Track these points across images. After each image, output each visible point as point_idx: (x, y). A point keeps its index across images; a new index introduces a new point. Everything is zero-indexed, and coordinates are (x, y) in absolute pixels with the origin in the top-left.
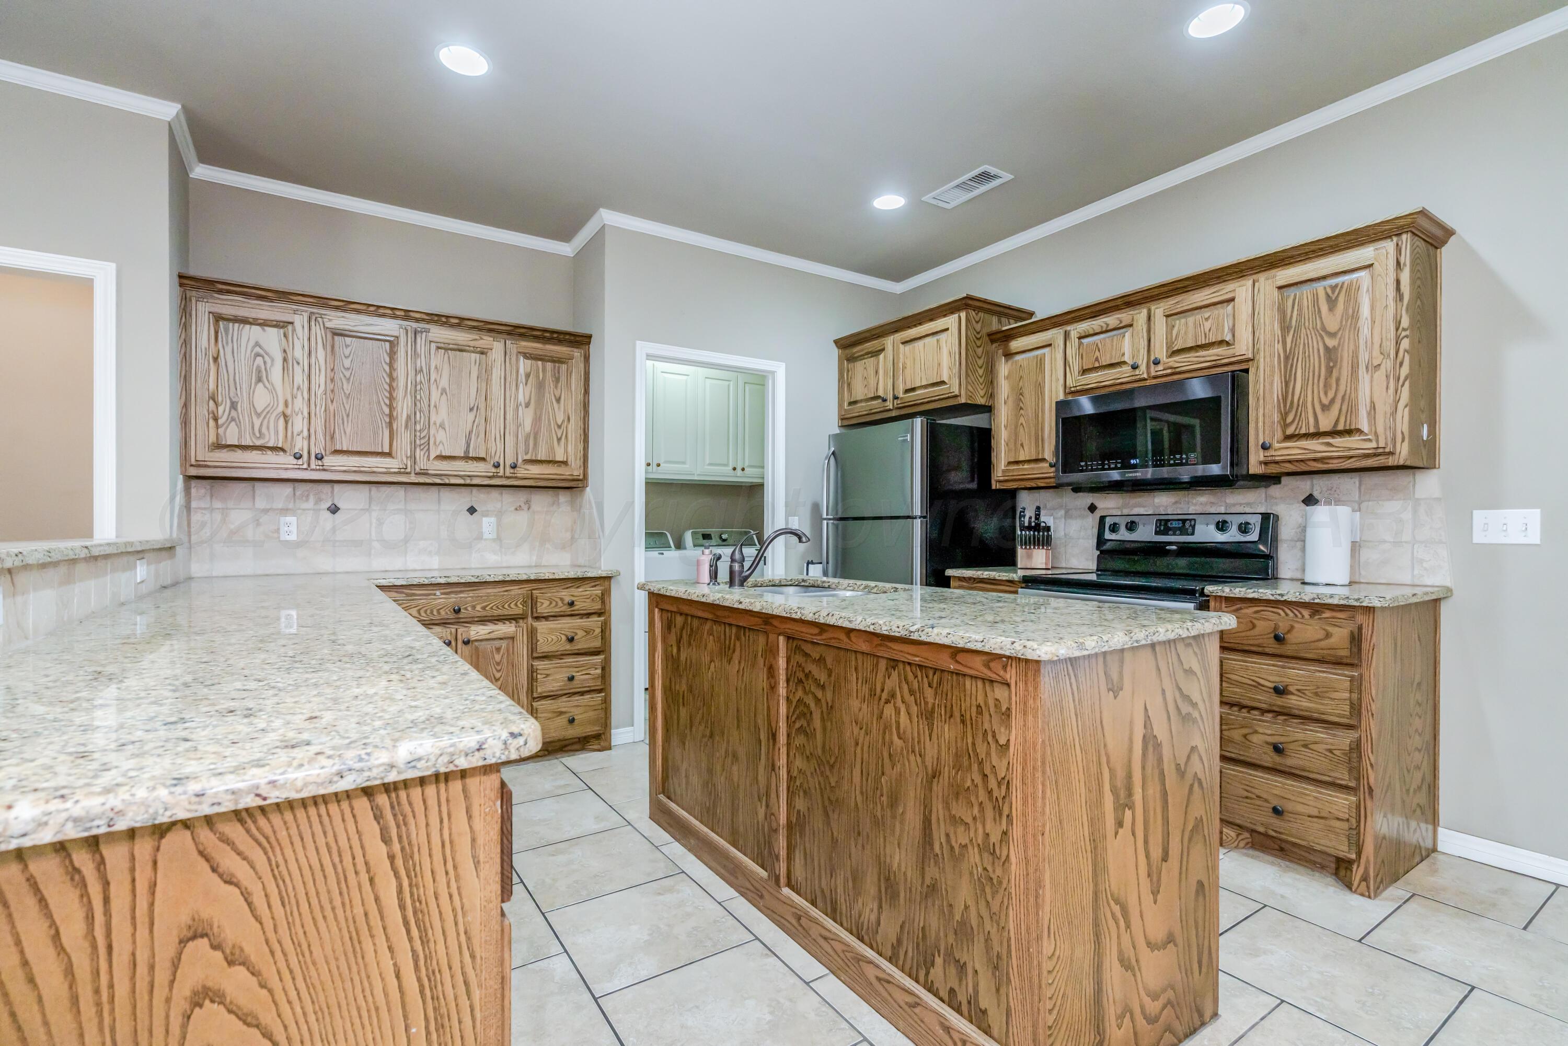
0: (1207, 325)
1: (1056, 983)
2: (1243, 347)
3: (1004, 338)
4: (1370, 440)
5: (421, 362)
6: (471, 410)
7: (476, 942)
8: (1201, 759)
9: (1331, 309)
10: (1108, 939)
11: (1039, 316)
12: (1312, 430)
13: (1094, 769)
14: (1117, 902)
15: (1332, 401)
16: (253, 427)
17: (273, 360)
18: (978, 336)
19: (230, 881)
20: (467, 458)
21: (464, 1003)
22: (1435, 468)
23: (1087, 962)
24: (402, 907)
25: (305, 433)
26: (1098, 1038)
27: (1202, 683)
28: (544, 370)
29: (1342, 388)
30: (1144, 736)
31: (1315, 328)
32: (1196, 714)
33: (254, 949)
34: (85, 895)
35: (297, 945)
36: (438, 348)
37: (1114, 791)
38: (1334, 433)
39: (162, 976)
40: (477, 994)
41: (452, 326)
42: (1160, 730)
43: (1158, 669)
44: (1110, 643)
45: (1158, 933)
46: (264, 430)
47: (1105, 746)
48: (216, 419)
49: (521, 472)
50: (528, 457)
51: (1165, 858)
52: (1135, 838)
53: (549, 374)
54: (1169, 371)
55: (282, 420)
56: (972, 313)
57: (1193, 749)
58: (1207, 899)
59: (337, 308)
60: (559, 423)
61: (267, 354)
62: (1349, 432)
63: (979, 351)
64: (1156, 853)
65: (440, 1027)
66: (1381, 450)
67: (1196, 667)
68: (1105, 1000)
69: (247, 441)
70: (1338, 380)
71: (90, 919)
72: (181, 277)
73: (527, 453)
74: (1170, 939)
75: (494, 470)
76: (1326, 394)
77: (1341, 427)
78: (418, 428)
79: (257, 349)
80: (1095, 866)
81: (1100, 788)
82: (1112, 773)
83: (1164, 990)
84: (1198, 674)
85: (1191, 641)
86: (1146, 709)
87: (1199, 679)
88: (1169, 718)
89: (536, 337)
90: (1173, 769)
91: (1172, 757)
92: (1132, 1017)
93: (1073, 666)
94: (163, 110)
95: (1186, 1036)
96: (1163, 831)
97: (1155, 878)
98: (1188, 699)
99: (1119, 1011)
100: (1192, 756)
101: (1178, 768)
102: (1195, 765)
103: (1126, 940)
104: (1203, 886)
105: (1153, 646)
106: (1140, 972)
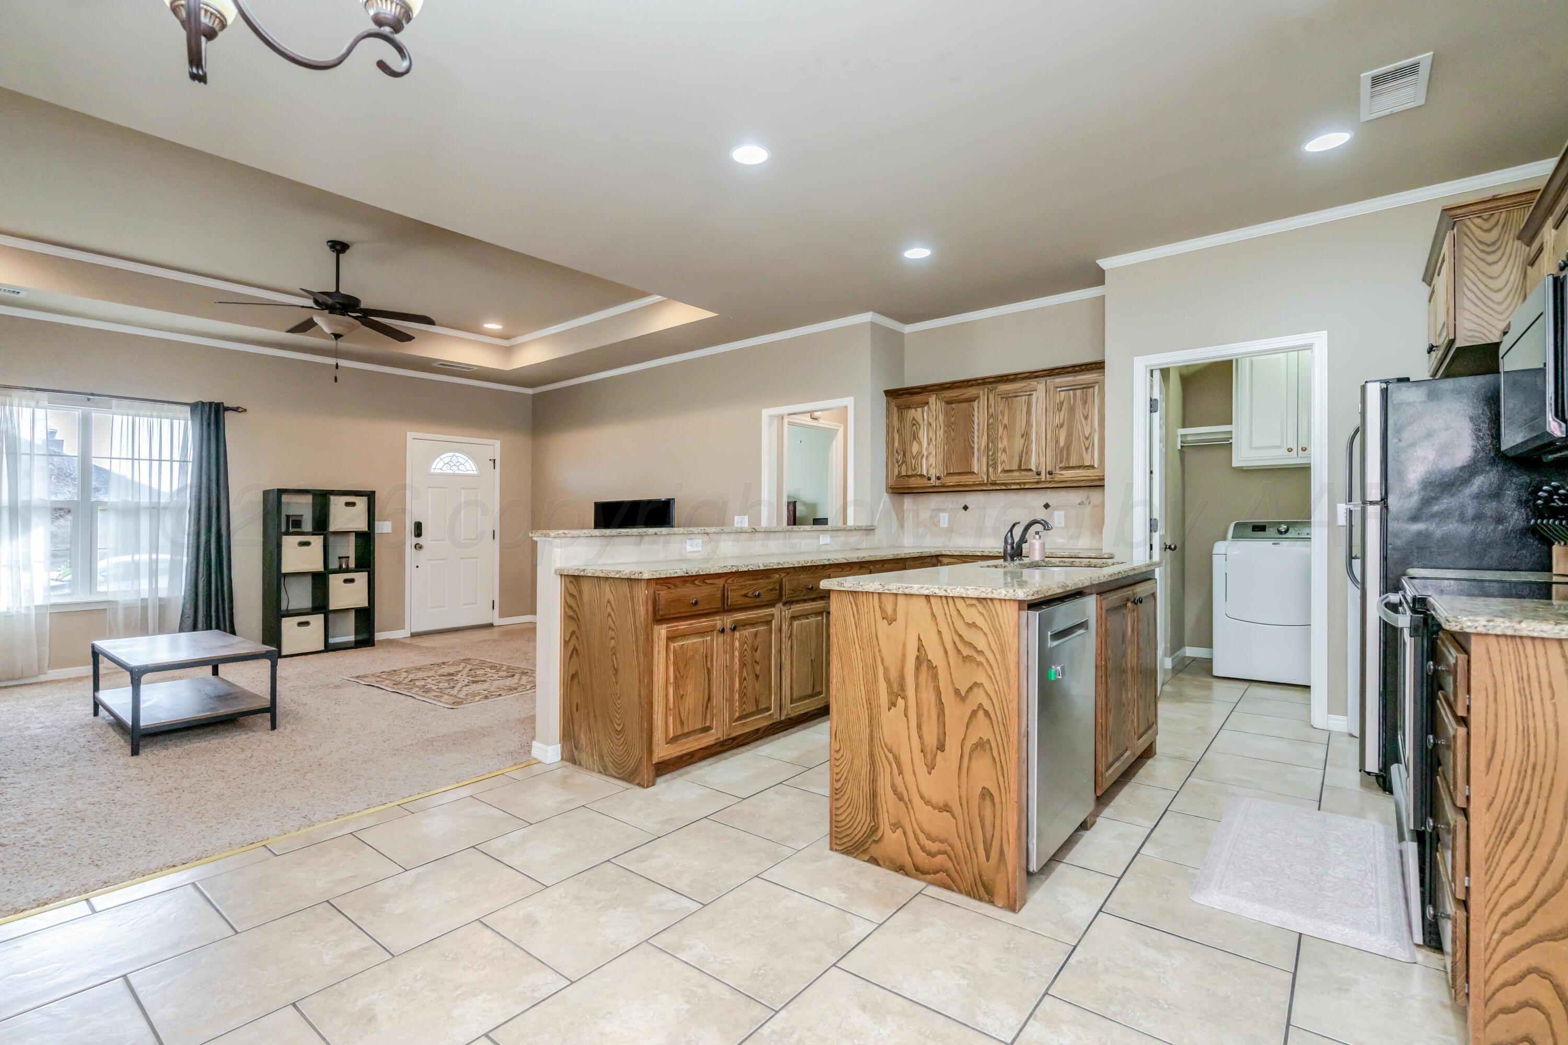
1: (841, 767)
5: (992, 410)
6: (1023, 436)
8: (989, 696)
10: (882, 770)
13: (870, 661)
14: (891, 751)
16: (912, 464)
17: (920, 426)
18: (1492, 249)
20: (1020, 470)
23: (864, 772)
24: (632, 609)
25: (934, 465)
26: (873, 824)
27: (990, 636)
28: (1073, 397)
30: (918, 657)
32: (980, 659)
34: (599, 589)
36: (1002, 398)
37: (888, 681)
39: (605, 608)
42: (935, 654)
43: (934, 616)
45: (936, 798)
46: (916, 465)
47: (880, 651)
48: (898, 462)
49: (1058, 477)
50: (1062, 465)
51: (941, 747)
52: (908, 720)
53: (1078, 399)
55: (923, 460)
57: (976, 684)
58: (998, 808)
59: (949, 388)
60: (1087, 435)
61: (917, 422)
64: (931, 740)
67: (980, 622)
68: (879, 804)
69: (909, 472)
71: (599, 593)
72: (888, 393)
73: (1061, 462)
74: (946, 808)
75: (1038, 477)
78: (990, 453)
79: (913, 421)
80: (871, 720)
81: (875, 675)
82: (886, 669)
83: (942, 842)
84: (986, 629)
85: (975, 602)
86: (919, 639)
87: (985, 634)
88: (946, 652)
89: (1069, 373)
90: (951, 691)
91: (949, 681)
92: (905, 833)
93: (853, 597)
94: (867, 317)
95: (968, 894)
96: (938, 729)
97: (929, 757)
98: (971, 645)
99: (893, 821)
100: (975, 689)
101: (957, 692)
102: (979, 697)
103: (898, 780)
104: (991, 795)
105: (927, 597)
106: (912, 808)
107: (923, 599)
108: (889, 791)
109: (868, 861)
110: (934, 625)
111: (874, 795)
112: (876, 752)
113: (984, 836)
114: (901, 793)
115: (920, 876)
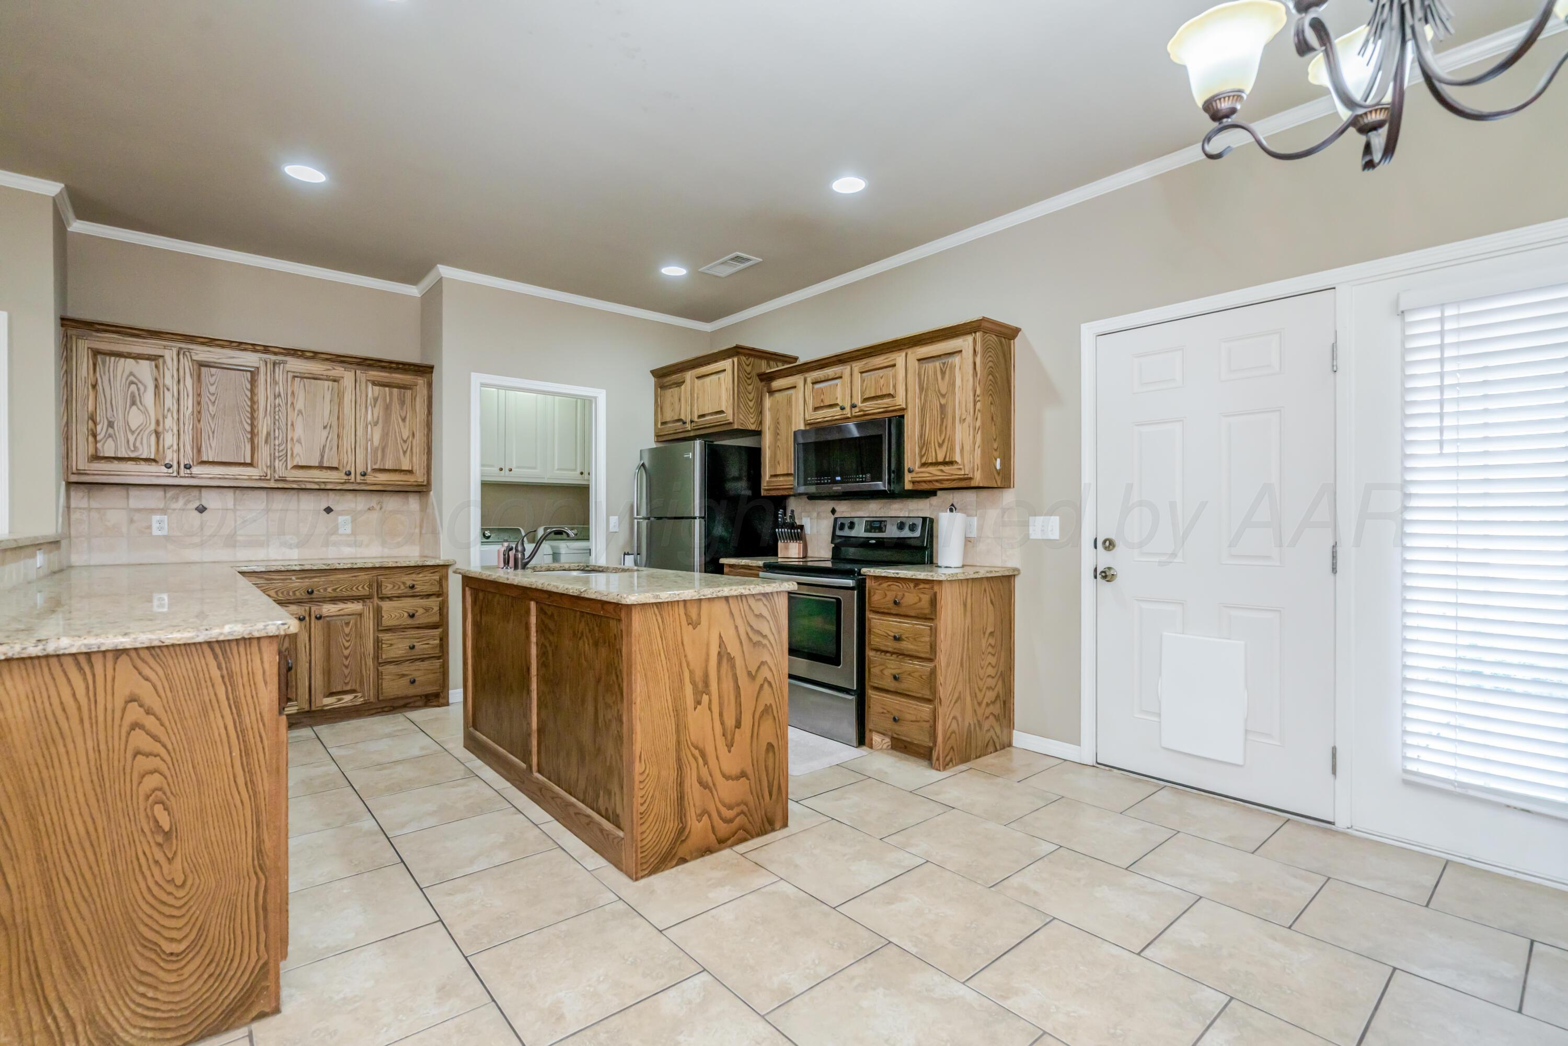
0: (882, 381)
1: (646, 789)
2: (900, 401)
3: (767, 378)
4: (960, 469)
5: (280, 388)
6: (325, 427)
7: (266, 719)
8: (771, 670)
9: (943, 378)
10: (689, 769)
11: (802, 360)
12: (934, 461)
13: (676, 669)
14: (696, 748)
15: (943, 441)
16: (128, 442)
17: (145, 387)
18: (749, 376)
19: (147, 679)
20: (321, 467)
21: (259, 744)
22: (1010, 487)
23: (672, 779)
24: (228, 699)
25: (175, 447)
26: (681, 825)
27: (771, 622)
28: (391, 394)
29: (948, 433)
30: (719, 653)
31: (935, 390)
32: (765, 642)
33: (157, 707)
34: (85, 679)
35: (178, 710)
36: (294, 377)
37: (693, 683)
38: (945, 463)
39: (118, 714)
40: (266, 742)
41: (307, 358)
42: (733, 648)
43: (731, 613)
44: (681, 596)
45: (735, 770)
46: (138, 444)
47: (685, 656)
48: (95, 436)
49: (370, 479)
50: (376, 467)
51: (738, 725)
52: (711, 712)
53: (395, 398)
54: (862, 413)
55: (153, 438)
56: (743, 358)
57: (763, 663)
58: (777, 754)
59: (203, 344)
60: (405, 439)
61: (140, 382)
62: (951, 463)
63: (750, 387)
64: (730, 722)
65: (247, 754)
66: (966, 476)
67: (765, 613)
68: (686, 802)
69: (123, 453)
70: (946, 427)
71: (87, 688)
72: (63, 319)
73: (375, 463)
74: (743, 774)
75: (346, 477)
76: (940, 436)
77: (947, 460)
78: (277, 442)
79: (132, 378)
80: (677, 726)
81: (681, 681)
82: (691, 673)
83: (738, 805)
84: (769, 618)
85: (761, 597)
86: (720, 636)
87: (768, 621)
88: (741, 643)
89: (383, 367)
90: (745, 674)
91: (744, 667)
92: (710, 816)
93: (657, 608)
95: (758, 835)
96: (736, 710)
97: (729, 737)
98: (759, 633)
99: (698, 812)
100: (762, 667)
101: (749, 673)
102: (765, 673)
103: (704, 771)
104: (773, 746)
105: (727, 598)
106: (716, 790)
107: (724, 600)
108: (696, 785)
109: (677, 865)
110: (732, 621)
111: (681, 798)
112: (683, 755)
113: (768, 781)
114: (707, 782)
115: (723, 845)
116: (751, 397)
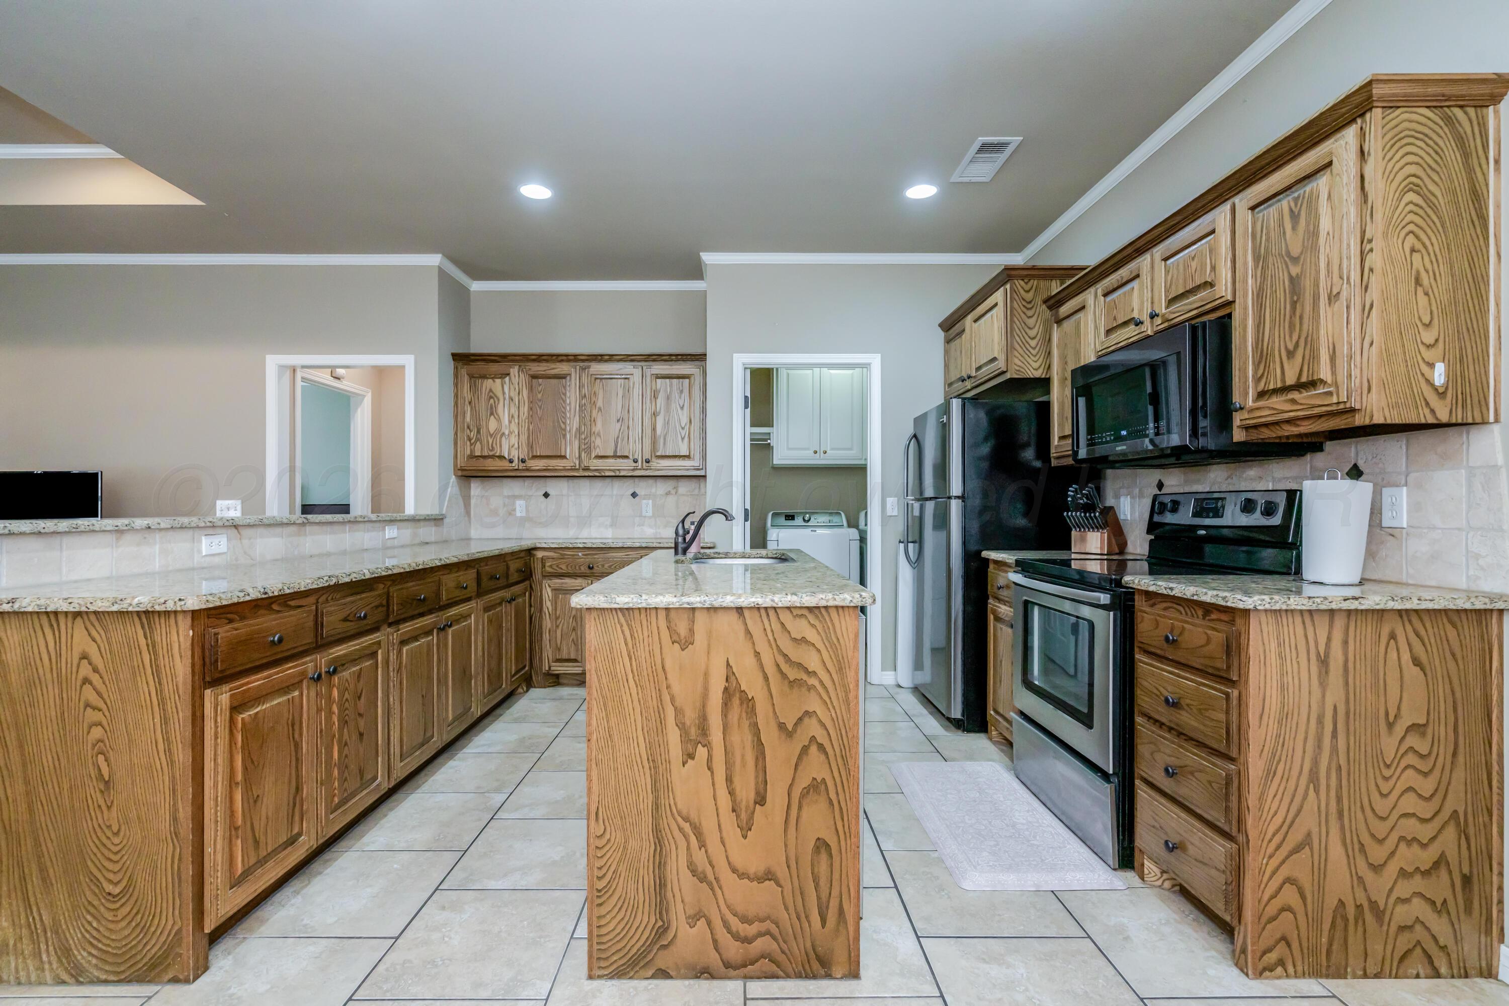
0: (1195, 264)
1: (607, 856)
2: (1223, 290)
4: (1330, 394)
5: (585, 391)
6: (618, 421)
7: (181, 692)
8: (823, 725)
9: (1294, 228)
10: (673, 847)
12: (1279, 385)
13: (653, 703)
14: (686, 819)
15: (1297, 345)
16: (488, 445)
17: (499, 400)
18: (1029, 306)
19: (94, 640)
20: (615, 456)
21: (175, 714)
22: (1485, 422)
23: (645, 855)
24: (151, 666)
25: (516, 445)
26: (660, 923)
27: (824, 652)
28: (671, 385)
29: (1305, 328)
30: (726, 689)
31: (1280, 255)
32: (812, 681)
33: (101, 667)
34: (54, 634)
35: (115, 671)
36: (596, 379)
37: (682, 727)
38: (1300, 386)
39: (74, 669)
40: (181, 714)
41: (606, 361)
42: (752, 684)
43: (748, 632)
45: (755, 866)
46: (494, 445)
47: (668, 687)
48: (470, 440)
49: (654, 465)
50: (659, 453)
51: (761, 800)
52: (712, 773)
53: (675, 388)
54: (1167, 324)
55: (503, 439)
56: (1019, 283)
57: (807, 713)
58: (836, 859)
59: (534, 360)
60: (684, 425)
61: (495, 396)
62: (1312, 384)
63: (1031, 322)
64: (746, 792)
65: (166, 723)
67: (811, 635)
68: (669, 895)
69: (487, 453)
70: (1301, 317)
71: (55, 642)
72: (454, 355)
73: (659, 450)
74: (769, 876)
75: (635, 464)
76: (1291, 336)
77: (1304, 379)
78: (583, 437)
79: (491, 393)
80: (655, 783)
81: (662, 721)
82: (678, 711)
83: (762, 920)
84: (820, 645)
85: (805, 612)
86: (728, 664)
87: (819, 651)
88: (766, 678)
89: (665, 361)
90: (773, 725)
91: (771, 714)
92: (709, 923)
93: (624, 615)
94: (434, 260)
95: (799, 976)
96: (757, 777)
97: (744, 816)
98: (800, 666)
99: (690, 912)
100: (806, 720)
101: (782, 726)
102: (812, 728)
103: (699, 857)
104: (827, 846)
105: (740, 610)
106: (720, 888)
107: (734, 613)
108: (685, 873)
109: (653, 977)
110: (751, 645)
111: (661, 885)
112: (664, 824)
113: (819, 898)
114: (704, 872)
115: (732, 972)
116: (1032, 333)
